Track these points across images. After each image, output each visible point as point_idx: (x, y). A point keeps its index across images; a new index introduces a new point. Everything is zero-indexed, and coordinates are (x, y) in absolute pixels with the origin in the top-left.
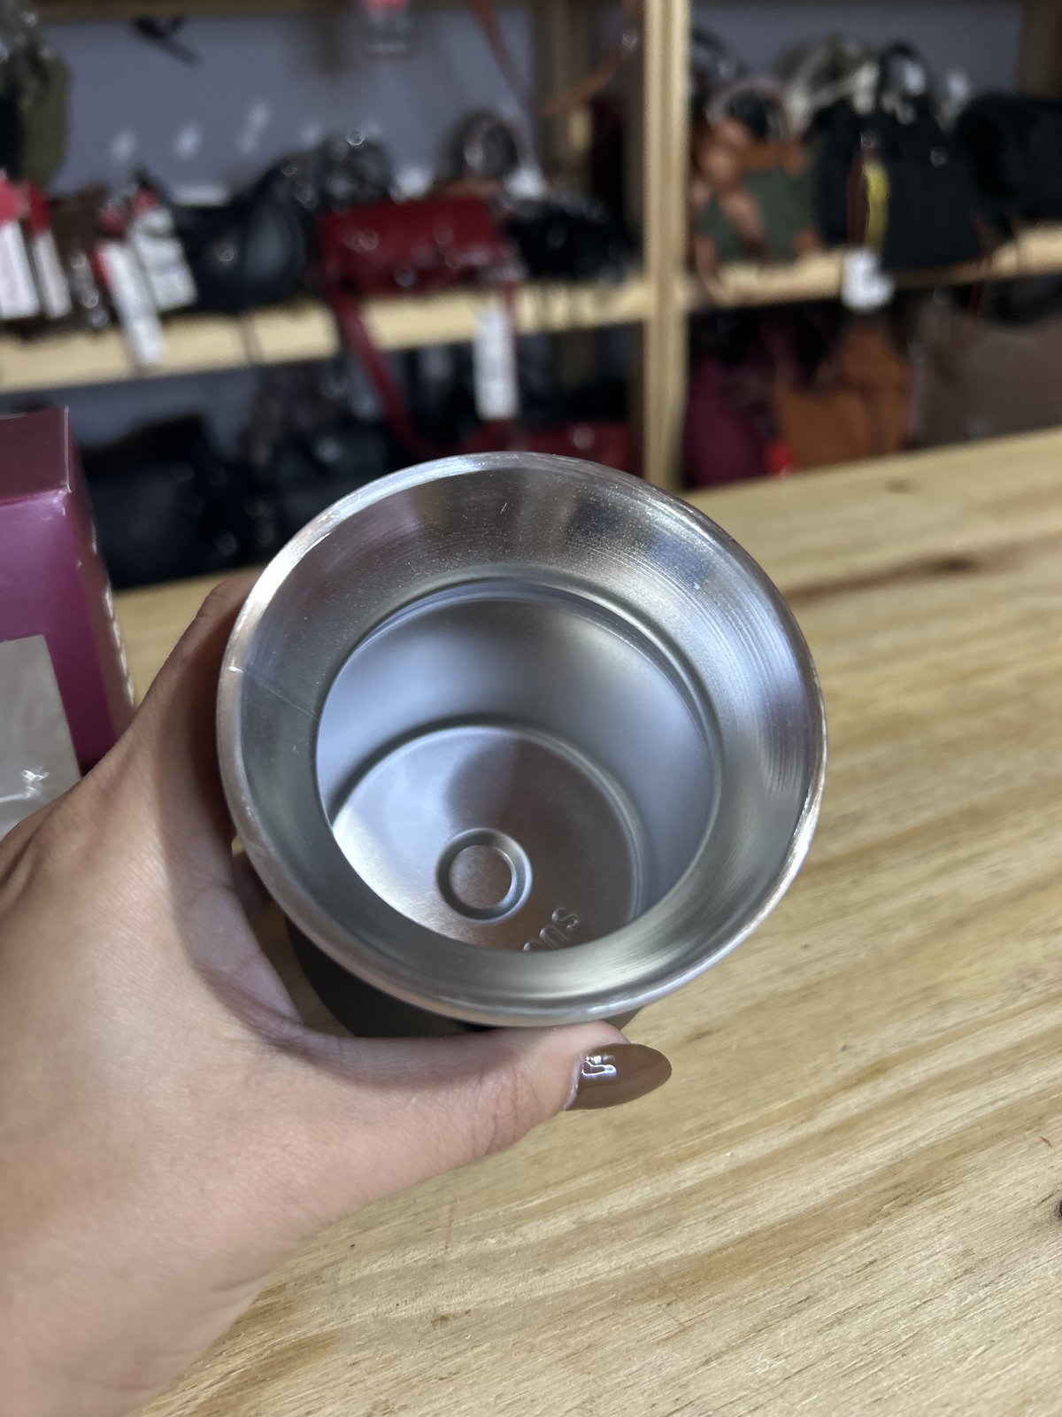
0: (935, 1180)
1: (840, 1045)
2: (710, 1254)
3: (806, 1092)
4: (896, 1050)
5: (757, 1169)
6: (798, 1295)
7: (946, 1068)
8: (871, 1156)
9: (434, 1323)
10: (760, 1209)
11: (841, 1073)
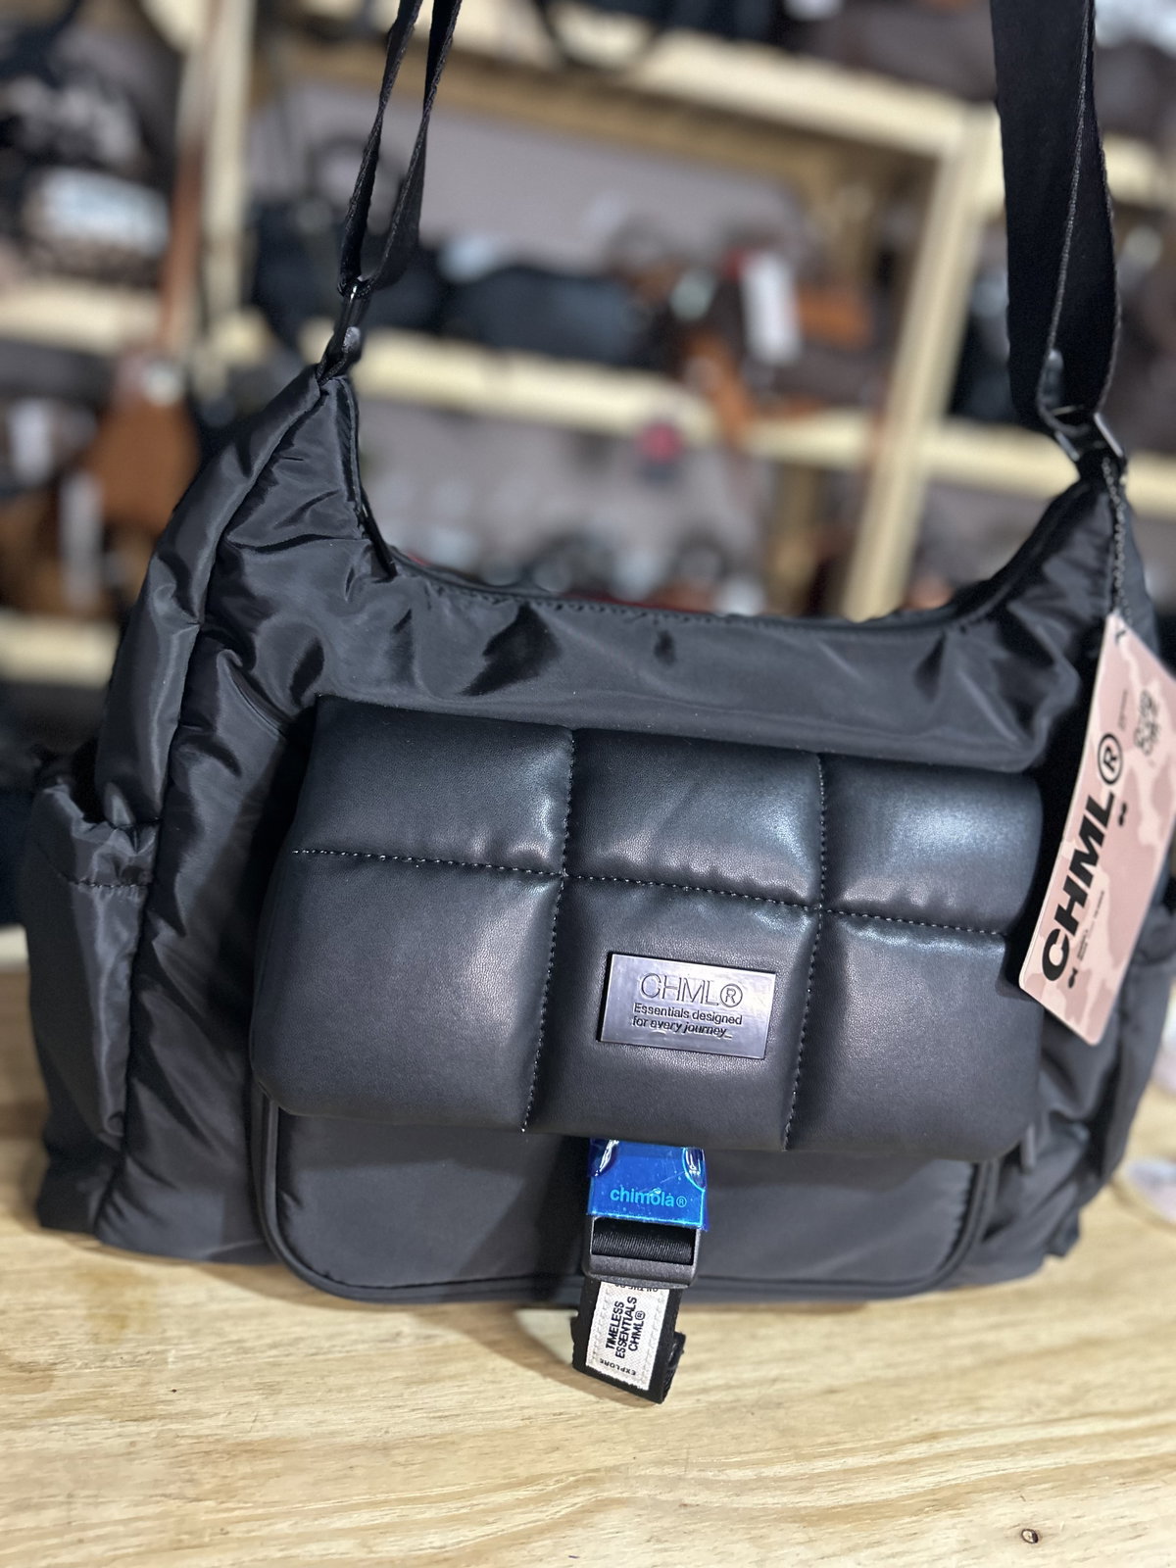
0: (956, 1502)
1: (913, 1417)
2: (828, 1509)
3: (891, 1439)
4: (947, 1429)
5: (858, 1473)
6: (874, 1539)
7: (973, 1446)
8: (923, 1481)
9: (680, 1506)
10: (857, 1493)
11: (912, 1433)
